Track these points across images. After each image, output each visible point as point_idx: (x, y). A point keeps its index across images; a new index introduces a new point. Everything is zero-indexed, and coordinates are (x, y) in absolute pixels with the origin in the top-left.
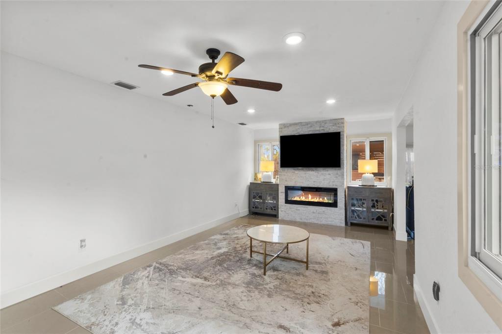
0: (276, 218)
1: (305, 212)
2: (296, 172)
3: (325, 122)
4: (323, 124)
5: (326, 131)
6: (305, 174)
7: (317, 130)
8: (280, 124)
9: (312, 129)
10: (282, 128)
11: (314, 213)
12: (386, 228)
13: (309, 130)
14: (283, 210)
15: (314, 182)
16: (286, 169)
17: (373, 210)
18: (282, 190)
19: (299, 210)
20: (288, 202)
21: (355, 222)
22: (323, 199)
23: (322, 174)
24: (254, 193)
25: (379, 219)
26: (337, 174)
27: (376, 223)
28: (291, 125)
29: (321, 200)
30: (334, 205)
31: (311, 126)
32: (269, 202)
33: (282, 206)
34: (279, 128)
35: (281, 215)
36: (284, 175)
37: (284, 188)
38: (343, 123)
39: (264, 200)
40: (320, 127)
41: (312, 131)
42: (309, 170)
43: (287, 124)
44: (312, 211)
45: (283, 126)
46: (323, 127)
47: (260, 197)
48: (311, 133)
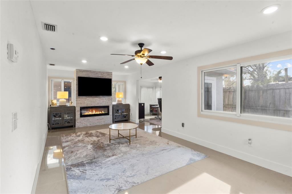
0: (74, 128)
1: (93, 120)
2: (87, 98)
3: (104, 73)
4: (103, 74)
5: (104, 77)
6: (93, 99)
7: (100, 76)
8: (77, 69)
9: (97, 75)
10: (78, 72)
11: (98, 120)
12: (127, 120)
13: (95, 75)
14: (78, 121)
15: (98, 103)
16: (81, 97)
17: (123, 114)
18: (78, 109)
19: (89, 120)
20: (82, 116)
21: (117, 120)
22: (102, 112)
23: (102, 99)
24: (54, 114)
25: (125, 117)
26: (109, 99)
27: (124, 119)
28: (84, 71)
29: (100, 113)
30: (108, 114)
31: (96, 74)
32: (67, 118)
33: (78, 119)
34: (76, 72)
35: (78, 125)
36: (80, 100)
37: (80, 109)
38: (112, 75)
39: (63, 118)
40: (101, 75)
41: (97, 76)
42: (97, 97)
43: (82, 70)
44: (97, 119)
46: (103, 75)
47: (60, 117)
48: (96, 77)
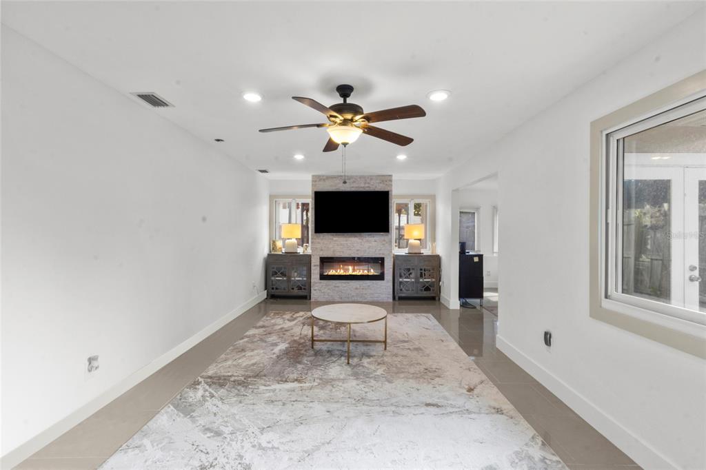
0: (307, 301)
1: (345, 288)
2: (335, 239)
3: (371, 178)
4: (368, 181)
5: (372, 189)
6: (347, 241)
7: (361, 187)
8: (313, 176)
9: (357, 185)
10: (316, 181)
11: (356, 289)
12: (433, 299)
13: (352, 185)
14: (316, 288)
15: (358, 250)
16: (322, 235)
17: (421, 280)
18: (315, 262)
19: (338, 287)
20: (323, 277)
21: (403, 295)
22: (368, 271)
23: (368, 241)
24: (273, 268)
25: (427, 289)
26: (384, 241)
27: (425, 294)
28: (328, 178)
29: (366, 272)
30: (381, 277)
31: (354, 182)
32: (297, 279)
33: (316, 283)
34: (313, 181)
35: (315, 295)
36: (319, 243)
37: (319, 260)
38: (391, 181)
39: (289, 278)
40: (365, 183)
41: (356, 187)
42: (356, 237)
43: (323, 176)
44: (354, 287)
45: (317, 179)
46: (369, 183)
47: (283, 274)
48: (353, 190)
